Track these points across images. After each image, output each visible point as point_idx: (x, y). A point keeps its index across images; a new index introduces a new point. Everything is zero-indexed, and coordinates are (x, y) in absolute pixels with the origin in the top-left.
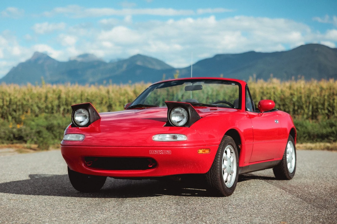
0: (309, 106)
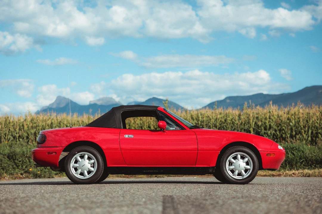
0: (308, 131)
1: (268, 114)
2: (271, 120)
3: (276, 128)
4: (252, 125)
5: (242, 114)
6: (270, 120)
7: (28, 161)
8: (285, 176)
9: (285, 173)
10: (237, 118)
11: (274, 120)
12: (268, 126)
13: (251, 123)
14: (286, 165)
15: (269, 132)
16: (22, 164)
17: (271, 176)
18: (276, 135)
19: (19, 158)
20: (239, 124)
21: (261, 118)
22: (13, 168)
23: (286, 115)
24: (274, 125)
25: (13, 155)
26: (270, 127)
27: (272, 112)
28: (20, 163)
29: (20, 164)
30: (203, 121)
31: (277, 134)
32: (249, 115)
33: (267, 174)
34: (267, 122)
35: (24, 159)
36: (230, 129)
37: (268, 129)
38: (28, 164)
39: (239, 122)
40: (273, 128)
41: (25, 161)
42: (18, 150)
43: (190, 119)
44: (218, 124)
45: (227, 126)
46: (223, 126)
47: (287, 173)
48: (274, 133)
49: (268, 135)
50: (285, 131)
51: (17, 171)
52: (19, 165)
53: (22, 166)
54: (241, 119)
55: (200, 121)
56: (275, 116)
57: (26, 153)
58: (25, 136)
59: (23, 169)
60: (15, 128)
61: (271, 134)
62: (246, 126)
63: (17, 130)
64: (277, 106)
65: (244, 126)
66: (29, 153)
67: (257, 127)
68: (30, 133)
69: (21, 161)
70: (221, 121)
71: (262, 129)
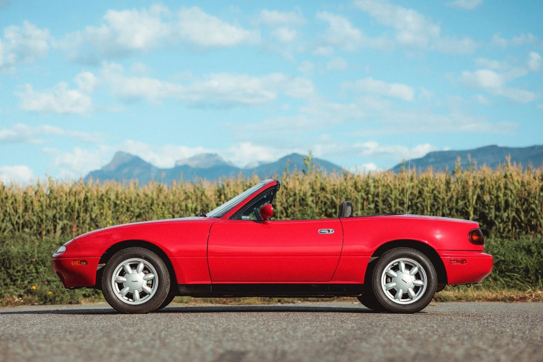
1: (503, 180)
2: (509, 192)
3: (519, 207)
4: (473, 201)
5: (452, 180)
6: (507, 191)
7: (34, 271)
8: (534, 301)
9: (534, 295)
10: (443, 187)
11: (514, 192)
12: (503, 202)
13: (470, 197)
14: (537, 279)
15: (506, 214)
16: (23, 277)
17: (507, 301)
18: (519, 220)
19: (17, 265)
20: (446, 200)
21: (489, 188)
22: (6, 285)
23: (537, 181)
24: (514, 200)
25: (4, 259)
26: (507, 205)
27: (509, 177)
28: (19, 274)
29: (18, 276)
30: (378, 193)
31: (520, 217)
32: (467, 182)
33: (500, 297)
34: (501, 195)
35: (26, 266)
36: (429, 209)
37: (502, 208)
38: (33, 276)
39: (447, 196)
40: (512, 207)
41: (28, 271)
42: (14, 249)
43: (353, 189)
44: (406, 200)
45: (423, 204)
46: (416, 203)
47: (539, 295)
48: (514, 217)
49: (502, 221)
50: (535, 213)
51: (11, 290)
52: (17, 278)
53: (23, 281)
54: (450, 190)
55: (372, 193)
56: (516, 184)
57: (30, 255)
58: (34, 222)
59: (24, 285)
60: (16, 208)
61: (509, 219)
62: (461, 203)
63: (20, 211)
64: (520, 165)
65: (457, 203)
66: (36, 256)
67: (481, 204)
68: (44, 217)
69: (20, 272)
70: (411, 193)
71: (492, 208)
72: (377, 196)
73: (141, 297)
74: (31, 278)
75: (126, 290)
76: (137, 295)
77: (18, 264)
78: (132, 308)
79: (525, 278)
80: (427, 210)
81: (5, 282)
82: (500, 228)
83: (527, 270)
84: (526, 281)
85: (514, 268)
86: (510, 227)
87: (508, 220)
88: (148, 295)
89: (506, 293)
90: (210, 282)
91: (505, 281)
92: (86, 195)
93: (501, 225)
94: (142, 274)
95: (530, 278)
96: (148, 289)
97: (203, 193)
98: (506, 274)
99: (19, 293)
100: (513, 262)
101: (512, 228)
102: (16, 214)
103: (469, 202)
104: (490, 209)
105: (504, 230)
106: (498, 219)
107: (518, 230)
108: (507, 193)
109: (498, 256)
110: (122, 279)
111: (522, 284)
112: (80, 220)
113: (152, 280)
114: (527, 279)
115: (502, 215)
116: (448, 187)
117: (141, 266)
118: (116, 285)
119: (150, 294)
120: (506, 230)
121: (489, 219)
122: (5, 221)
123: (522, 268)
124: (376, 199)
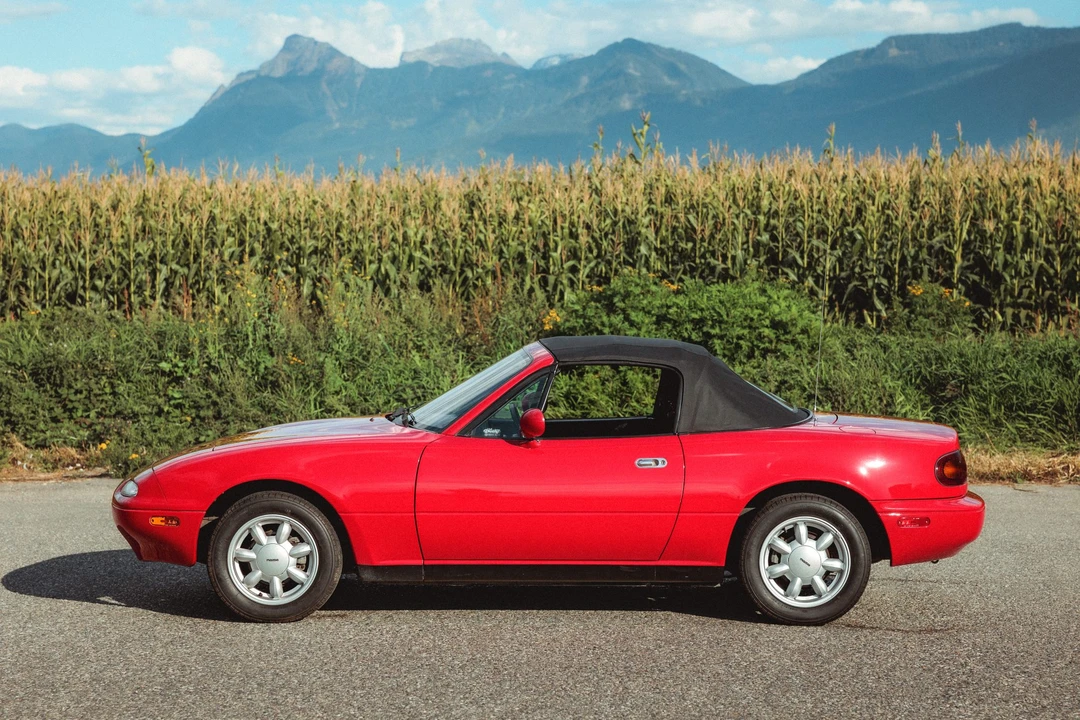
1: (1023, 190)
2: (1033, 218)
3: (1052, 247)
4: (961, 233)
5: (924, 180)
6: (1030, 216)
7: (108, 390)
8: (1073, 480)
9: (1071, 467)
10: (902, 203)
11: (1043, 216)
12: (1020, 238)
13: (957, 225)
16: (87, 402)
17: (1019, 480)
18: (1052, 271)
19: (76, 379)
20: (910, 228)
21: (996, 205)
22: (55, 420)
24: (1041, 233)
25: (50, 367)
26: (1028, 242)
27: (1035, 184)
28: (79, 396)
29: (78, 401)
30: (777, 211)
31: (1052, 266)
32: (952, 192)
33: (1004, 471)
34: (1017, 223)
35: (93, 380)
36: (875, 245)
37: (1019, 250)
39: (912, 218)
40: (1037, 246)
41: (97, 392)
42: (68, 349)
43: (728, 203)
45: (865, 237)
46: (851, 233)
48: (1042, 265)
49: (1018, 273)
51: (64, 431)
52: (76, 404)
53: (86, 409)
54: (919, 204)
55: (766, 210)
56: (1048, 200)
57: (100, 357)
58: (113, 267)
59: (88, 421)
60: (79, 238)
61: (1032, 272)
62: (939, 237)
63: (87, 242)
64: (1058, 147)
65: (931, 234)
66: (112, 359)
67: (979, 238)
68: (133, 255)
69: (81, 392)
70: (842, 210)
71: (998, 249)
72: (776, 214)
73: (285, 591)
74: (103, 405)
75: (256, 576)
76: (277, 585)
77: (78, 377)
78: (269, 612)
79: (1057, 422)
80: (872, 249)
81: (54, 415)
82: (1013, 289)
83: (1060, 408)
84: (1058, 430)
85: (1034, 405)
86: (1033, 286)
87: (1029, 273)
88: (299, 586)
89: (1018, 460)
90: (421, 562)
91: (1017, 428)
92: (211, 212)
93: (1015, 281)
94: (288, 546)
95: (1066, 422)
96: (300, 575)
97: (437, 207)
98: (1019, 416)
99: (79, 438)
100: (1033, 390)
101: (1037, 286)
102: (80, 249)
103: (954, 236)
104: (995, 249)
105: (1020, 294)
106: (1008, 270)
107: (1048, 293)
108: (1029, 220)
109: (1004, 375)
110: (248, 554)
111: (1049, 435)
112: (200, 263)
113: (308, 557)
114: (1061, 426)
115: (1017, 262)
116: (915, 195)
117: (286, 529)
118: (237, 565)
119: (302, 584)
120: (1026, 292)
121: (992, 269)
122: (57, 262)
123: (1052, 404)
124: (772, 222)
